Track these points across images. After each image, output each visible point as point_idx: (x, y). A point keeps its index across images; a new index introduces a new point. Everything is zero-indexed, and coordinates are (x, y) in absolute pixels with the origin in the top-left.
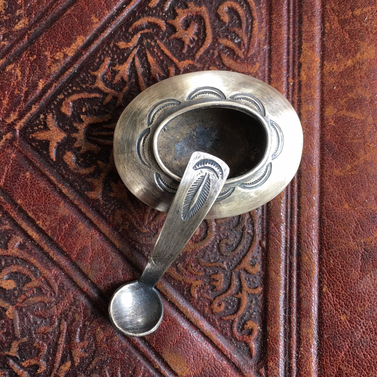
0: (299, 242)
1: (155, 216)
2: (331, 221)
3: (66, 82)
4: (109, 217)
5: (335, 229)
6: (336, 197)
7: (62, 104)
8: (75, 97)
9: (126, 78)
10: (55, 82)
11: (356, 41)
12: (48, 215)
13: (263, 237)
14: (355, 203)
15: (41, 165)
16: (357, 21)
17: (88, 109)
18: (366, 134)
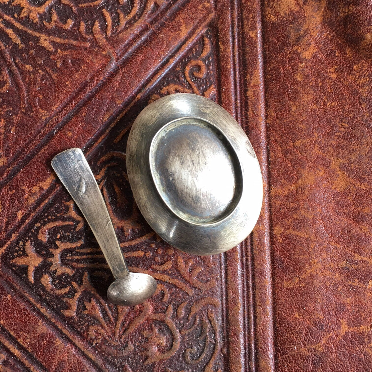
0: (256, 348)
1: (125, 330)
2: (284, 329)
3: (42, 212)
4: (84, 333)
5: (288, 337)
6: (287, 307)
7: (39, 232)
10: (33, 213)
11: (297, 168)
12: (28, 333)
13: (224, 345)
14: (304, 312)
15: (20, 288)
16: (297, 151)
17: (62, 236)
18: (310, 250)
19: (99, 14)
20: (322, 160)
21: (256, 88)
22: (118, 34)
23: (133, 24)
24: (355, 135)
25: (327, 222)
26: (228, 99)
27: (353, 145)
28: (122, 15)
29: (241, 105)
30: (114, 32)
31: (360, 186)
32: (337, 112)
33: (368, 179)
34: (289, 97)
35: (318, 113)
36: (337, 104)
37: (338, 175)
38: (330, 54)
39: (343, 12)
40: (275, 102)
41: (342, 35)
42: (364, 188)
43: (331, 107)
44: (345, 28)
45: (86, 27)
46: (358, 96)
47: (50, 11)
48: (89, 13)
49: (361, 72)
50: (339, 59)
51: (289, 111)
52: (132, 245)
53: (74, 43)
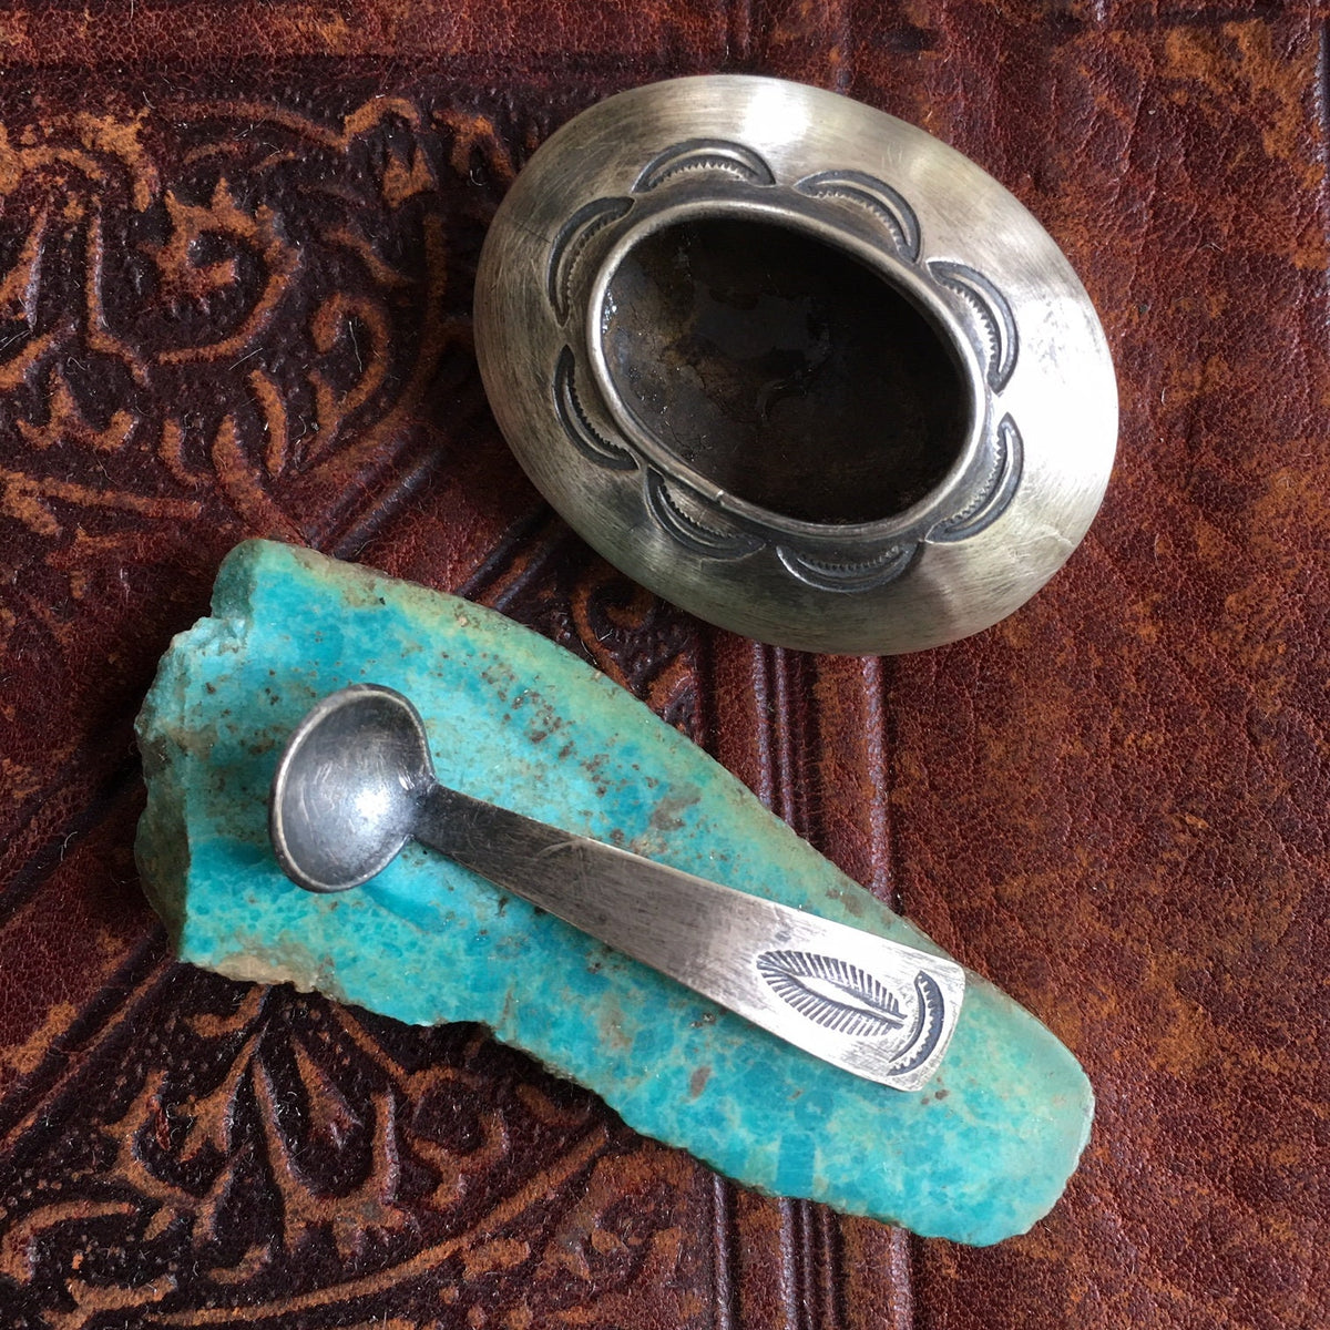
3: (13, 1162)
8: (45, 1218)
9: (223, 1141)
16: (1012, 919)
17: (91, 1258)
18: (1068, 1312)
19: (237, 388)
20: (1109, 953)
21: (847, 671)
22: (312, 467)
23: (370, 427)
24: (1235, 863)
25: (1133, 1201)
26: (742, 709)
27: (1229, 903)
28: (325, 396)
29: (793, 734)
30: (297, 458)
31: (1257, 1061)
32: (1165, 769)
33: (1288, 1035)
34: (976, 709)
35: (1090, 772)
36: (1162, 741)
37: (1171, 1017)
38: (1132, 547)
39: (1184, 385)
40: (923, 725)
41: (1179, 474)
42: (1275, 1069)
43: (1139, 749)
44: (1192, 448)
45: (187, 439)
46: (1246, 710)
47: (42, 380)
48: (196, 385)
49: (1256, 619)
50: (1170, 568)
51: (977, 762)
52: (365, 1296)
53: (140, 503)
